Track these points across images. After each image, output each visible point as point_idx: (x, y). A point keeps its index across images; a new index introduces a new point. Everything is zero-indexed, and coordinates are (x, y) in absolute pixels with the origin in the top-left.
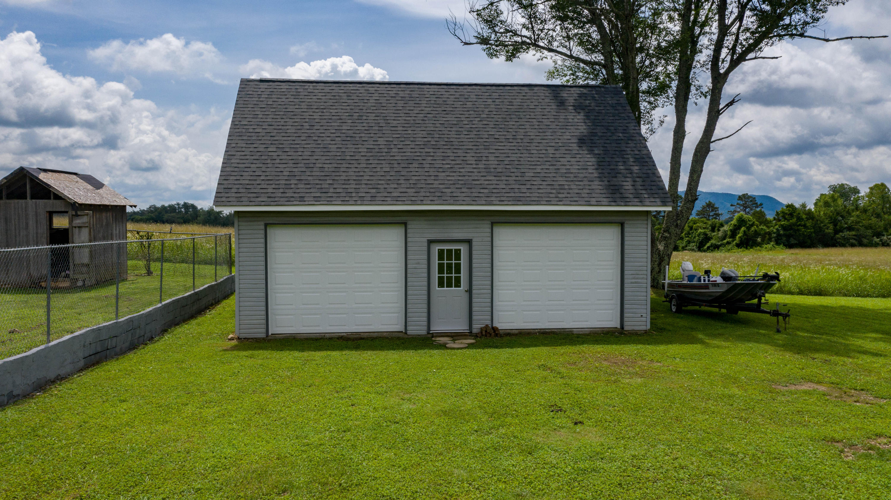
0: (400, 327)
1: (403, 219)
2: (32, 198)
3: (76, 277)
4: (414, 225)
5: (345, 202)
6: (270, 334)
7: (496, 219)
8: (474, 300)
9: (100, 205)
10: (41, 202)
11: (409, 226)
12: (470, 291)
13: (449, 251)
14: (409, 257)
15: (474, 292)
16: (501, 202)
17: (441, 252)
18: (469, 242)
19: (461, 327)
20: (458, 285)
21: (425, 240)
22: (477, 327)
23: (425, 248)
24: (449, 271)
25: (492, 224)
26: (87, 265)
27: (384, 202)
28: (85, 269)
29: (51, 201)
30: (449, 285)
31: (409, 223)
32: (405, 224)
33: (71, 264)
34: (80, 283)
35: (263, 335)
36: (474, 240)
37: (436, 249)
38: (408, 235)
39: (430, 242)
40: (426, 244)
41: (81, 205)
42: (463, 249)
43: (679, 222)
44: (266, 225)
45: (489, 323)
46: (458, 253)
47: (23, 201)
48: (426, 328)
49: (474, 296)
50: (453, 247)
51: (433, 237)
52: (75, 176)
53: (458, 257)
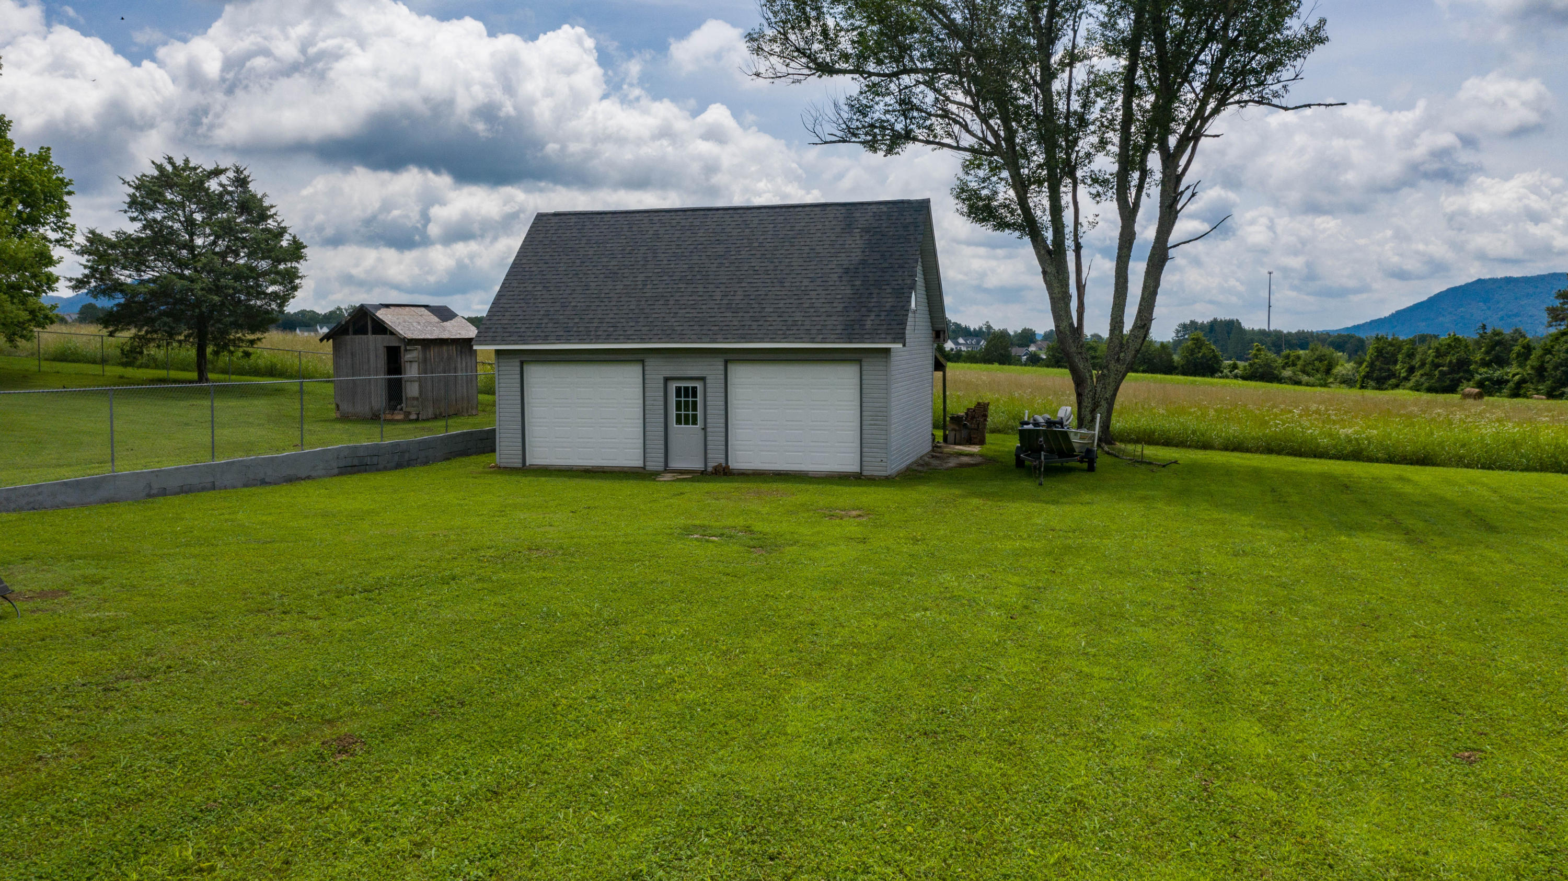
0: (640, 463)
1: (640, 357)
2: (374, 333)
3: (408, 410)
4: (651, 363)
5: (582, 341)
6: (527, 464)
7: (729, 357)
8: (709, 438)
9: (436, 339)
10: (379, 337)
11: (646, 364)
12: (704, 429)
13: (686, 389)
14: (647, 394)
15: (708, 430)
16: (726, 340)
17: (678, 390)
18: (703, 379)
19: (698, 465)
20: (695, 423)
21: (662, 377)
22: (711, 465)
23: (662, 385)
24: (687, 409)
25: (726, 362)
26: (417, 399)
27: (616, 341)
28: (415, 403)
29: (387, 337)
30: (687, 423)
31: (647, 360)
32: (643, 362)
33: (404, 398)
34: (413, 417)
35: (520, 465)
36: (708, 377)
37: (673, 386)
38: (646, 372)
39: (667, 380)
40: (662, 381)
41: (412, 340)
42: (699, 385)
43: (1122, 355)
44: (522, 363)
45: (723, 461)
46: (694, 390)
47: (363, 336)
48: (662, 464)
49: (709, 434)
50: (690, 384)
51: (668, 374)
52: (423, 309)
53: (695, 394)
